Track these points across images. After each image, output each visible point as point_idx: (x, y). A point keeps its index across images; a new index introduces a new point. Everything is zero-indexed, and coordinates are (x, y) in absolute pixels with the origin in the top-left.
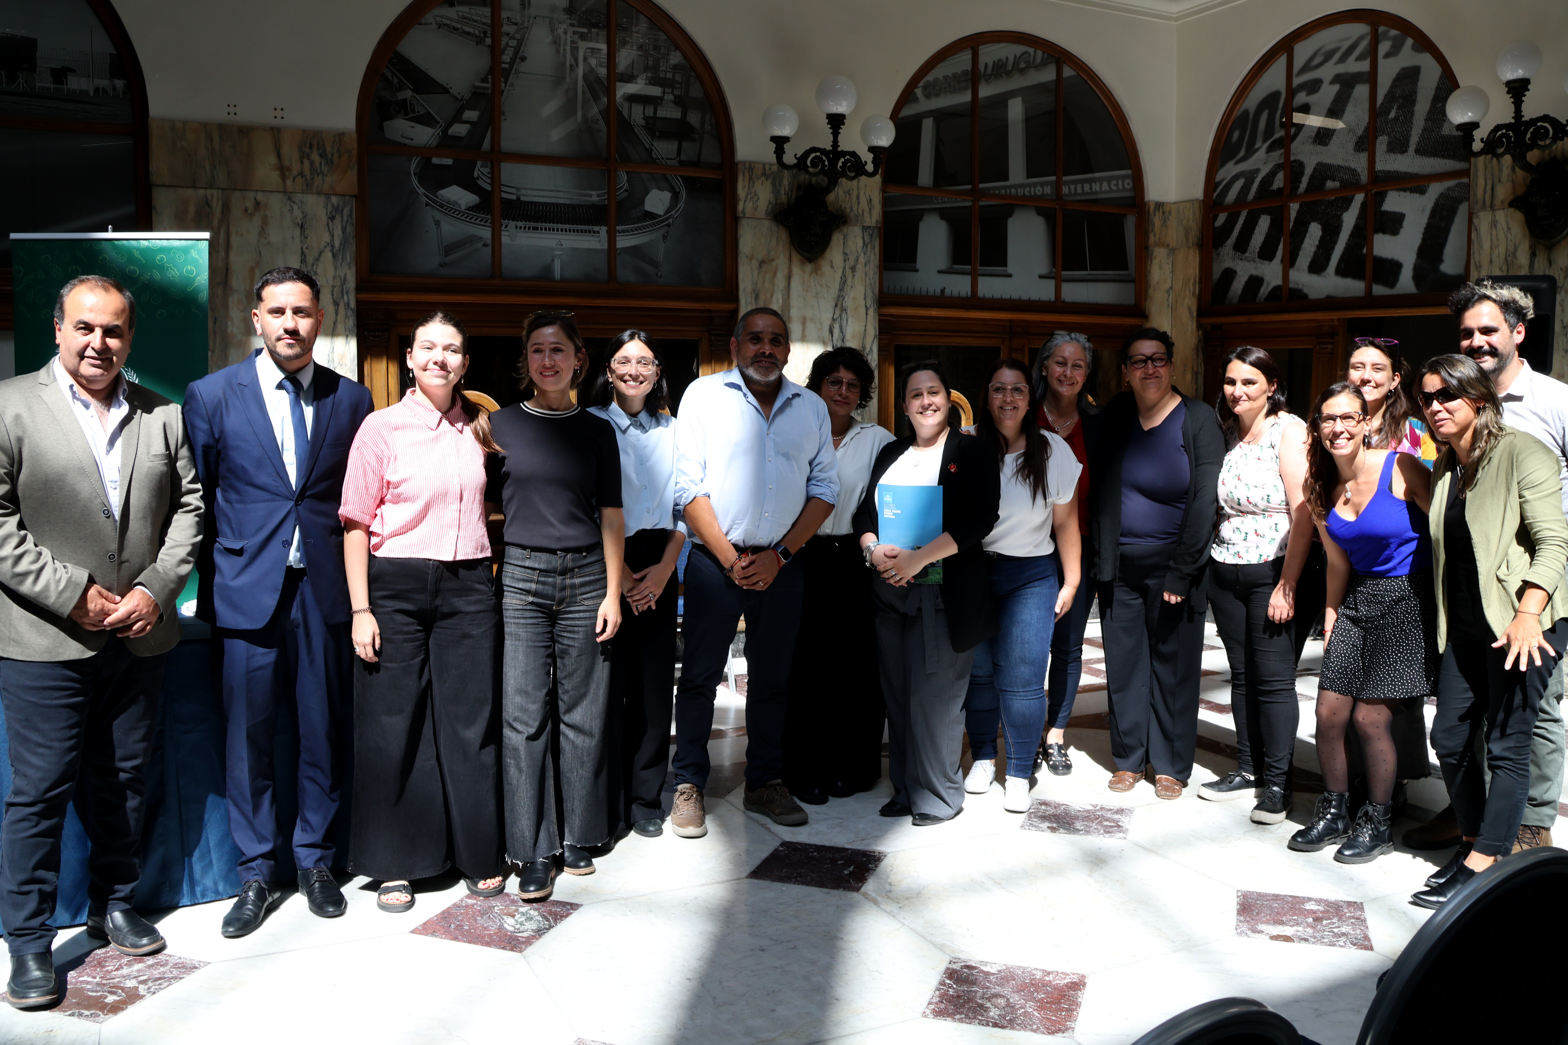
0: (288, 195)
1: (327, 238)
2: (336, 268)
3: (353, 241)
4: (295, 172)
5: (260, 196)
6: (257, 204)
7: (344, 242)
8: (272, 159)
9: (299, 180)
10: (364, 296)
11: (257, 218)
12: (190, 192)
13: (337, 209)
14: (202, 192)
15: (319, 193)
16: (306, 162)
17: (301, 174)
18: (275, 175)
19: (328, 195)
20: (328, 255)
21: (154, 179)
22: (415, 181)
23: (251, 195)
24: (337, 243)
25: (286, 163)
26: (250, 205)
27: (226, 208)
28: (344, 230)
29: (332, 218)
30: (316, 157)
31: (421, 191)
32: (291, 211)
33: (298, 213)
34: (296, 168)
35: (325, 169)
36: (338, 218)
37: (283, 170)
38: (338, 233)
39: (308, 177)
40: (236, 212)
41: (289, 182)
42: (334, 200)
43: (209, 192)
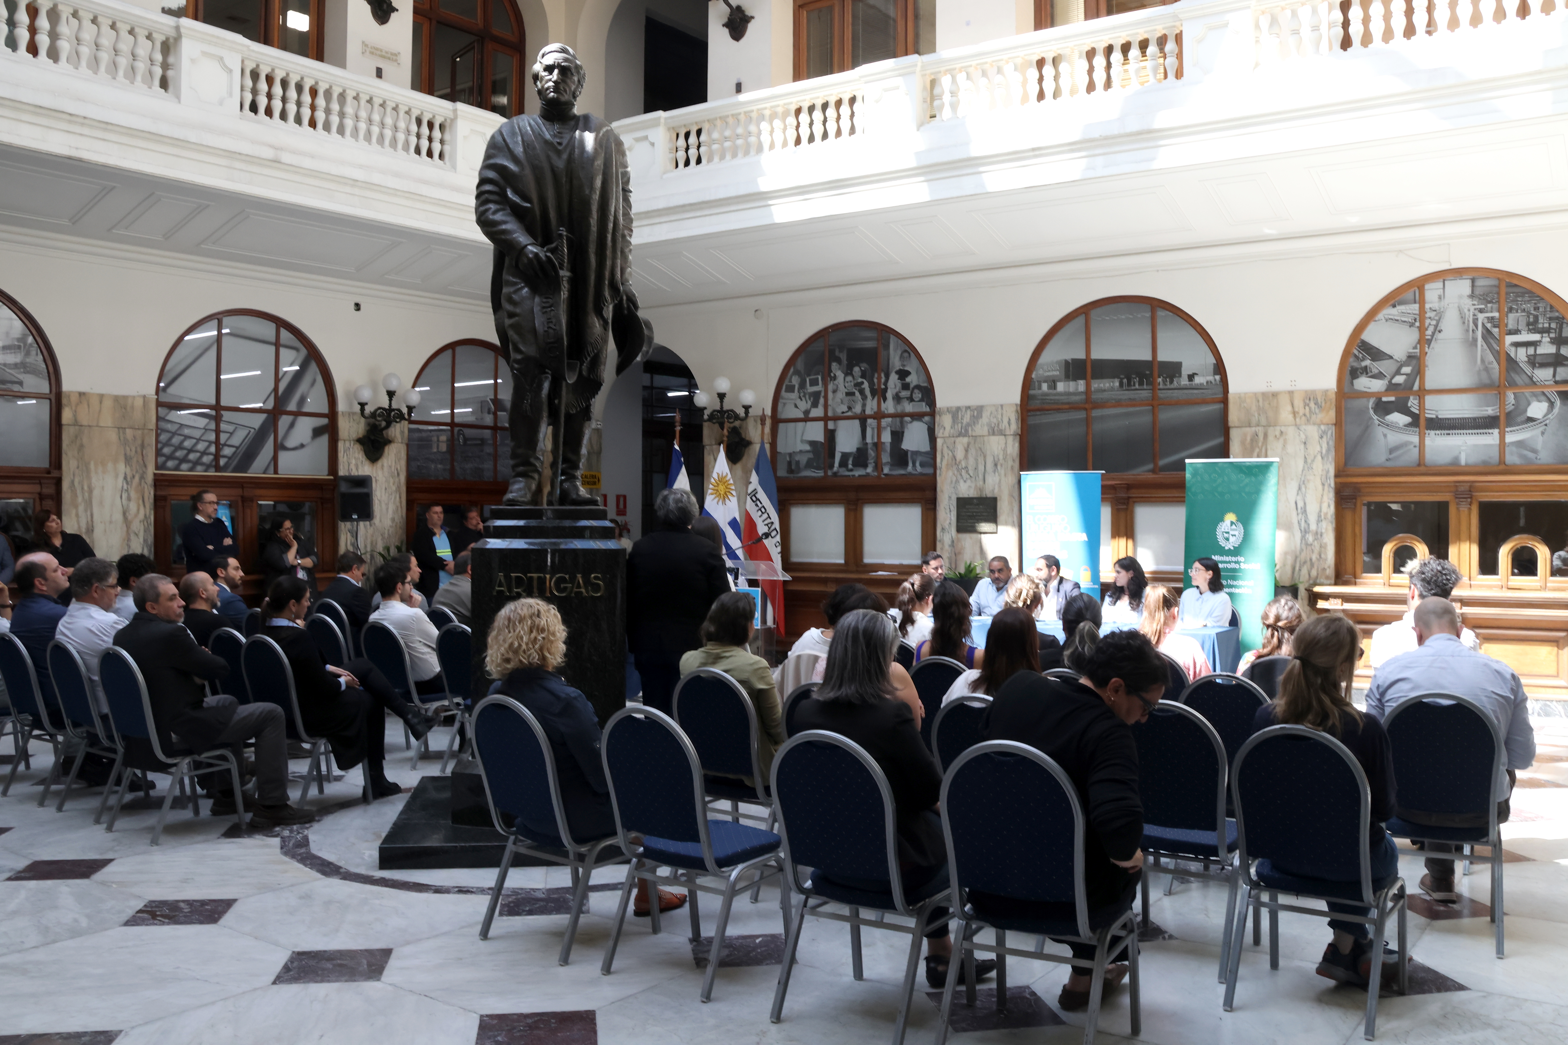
0: (1298, 427)
1: (1318, 448)
2: (1323, 465)
3: (1333, 450)
4: (1301, 413)
5: (1283, 429)
6: (1282, 432)
7: (1328, 450)
8: (1289, 408)
9: (1303, 418)
10: (1340, 480)
11: (1281, 440)
12: (1248, 429)
13: (1324, 432)
14: (1253, 429)
15: (1314, 424)
16: (1307, 408)
17: (1305, 415)
18: (1291, 417)
19: (1319, 425)
20: (1319, 458)
21: (1231, 424)
22: (1372, 412)
23: (1278, 428)
24: (1324, 451)
25: (1296, 409)
26: (1278, 433)
27: (1266, 436)
28: (1328, 443)
29: (1322, 437)
30: (1312, 405)
31: (1375, 417)
32: (1299, 435)
33: (1303, 436)
34: (1301, 412)
35: (1317, 411)
36: (1325, 437)
37: (1295, 413)
38: (1325, 446)
39: (1308, 415)
40: (1271, 438)
41: (1298, 420)
42: (1323, 427)
43: (1257, 429)
